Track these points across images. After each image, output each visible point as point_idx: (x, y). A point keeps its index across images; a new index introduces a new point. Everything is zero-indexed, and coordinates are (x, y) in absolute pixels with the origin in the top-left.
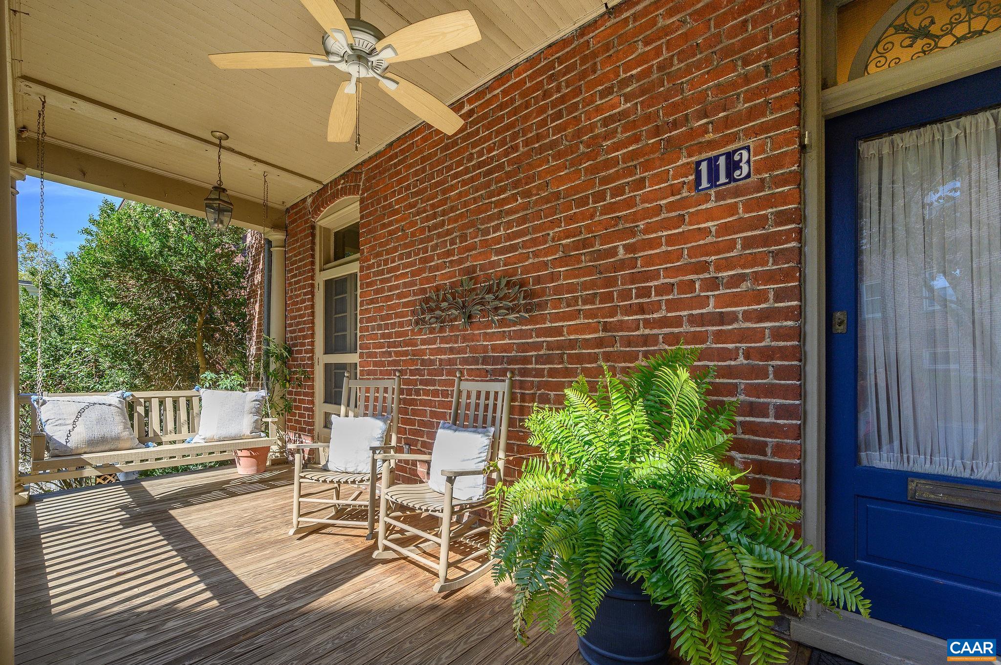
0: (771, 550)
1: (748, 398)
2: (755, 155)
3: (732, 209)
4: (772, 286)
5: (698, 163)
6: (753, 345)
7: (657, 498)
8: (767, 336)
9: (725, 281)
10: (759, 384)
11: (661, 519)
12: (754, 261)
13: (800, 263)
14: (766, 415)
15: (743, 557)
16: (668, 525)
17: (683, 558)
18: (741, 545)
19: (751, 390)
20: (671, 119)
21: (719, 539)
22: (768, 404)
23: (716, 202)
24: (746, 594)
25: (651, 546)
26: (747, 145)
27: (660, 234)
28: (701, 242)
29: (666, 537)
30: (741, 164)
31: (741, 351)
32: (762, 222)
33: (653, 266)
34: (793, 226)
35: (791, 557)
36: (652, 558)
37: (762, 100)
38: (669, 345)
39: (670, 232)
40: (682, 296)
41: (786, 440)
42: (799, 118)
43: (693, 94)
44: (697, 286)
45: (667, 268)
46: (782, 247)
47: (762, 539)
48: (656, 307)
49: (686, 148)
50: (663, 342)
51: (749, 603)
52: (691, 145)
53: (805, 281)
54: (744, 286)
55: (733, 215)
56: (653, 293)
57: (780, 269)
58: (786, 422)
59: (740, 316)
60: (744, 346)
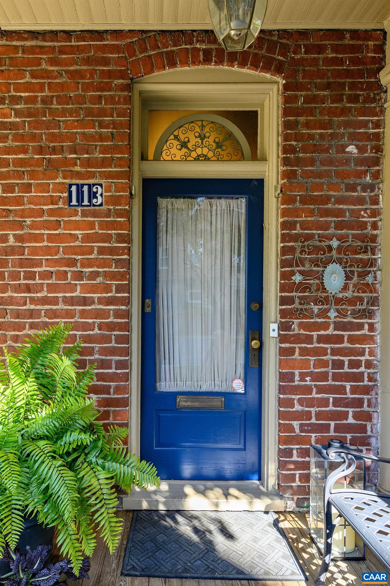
0: (114, 463)
1: (100, 357)
2: (106, 192)
3: (91, 225)
4: (114, 282)
5: (70, 186)
6: (103, 321)
7: (46, 449)
8: (111, 315)
9: (87, 275)
10: (107, 347)
11: (50, 463)
12: (104, 263)
13: (129, 269)
14: (110, 368)
15: (100, 473)
16: (55, 467)
17: (66, 488)
18: (98, 465)
19: (103, 351)
20: (52, 145)
21: (86, 464)
22: (111, 360)
23: (81, 217)
24: (101, 497)
25: (44, 486)
26: (101, 183)
27: (43, 231)
28: (72, 244)
29: (54, 477)
30: (97, 195)
31: (96, 325)
32: (108, 238)
33: (37, 256)
34: (126, 245)
35: (124, 465)
36: (44, 494)
37: (110, 156)
38: (49, 319)
39: (50, 232)
40: (59, 282)
41: (121, 383)
42: (129, 176)
43: (67, 132)
44: (69, 276)
45: (47, 259)
46: (120, 257)
47: (109, 458)
48: (39, 288)
49: (62, 171)
50: (45, 316)
51: (103, 502)
52: (65, 170)
53: (131, 280)
54: (99, 280)
55: (92, 229)
56: (37, 277)
57: (119, 271)
58: (121, 371)
59: (96, 300)
60: (98, 321)
